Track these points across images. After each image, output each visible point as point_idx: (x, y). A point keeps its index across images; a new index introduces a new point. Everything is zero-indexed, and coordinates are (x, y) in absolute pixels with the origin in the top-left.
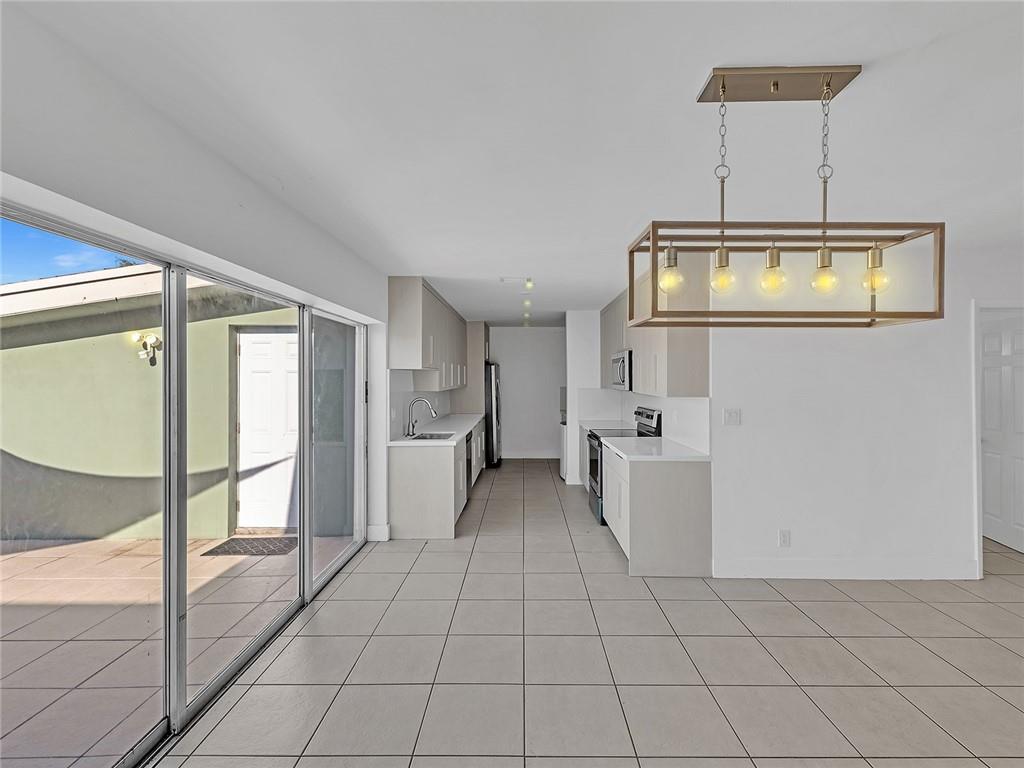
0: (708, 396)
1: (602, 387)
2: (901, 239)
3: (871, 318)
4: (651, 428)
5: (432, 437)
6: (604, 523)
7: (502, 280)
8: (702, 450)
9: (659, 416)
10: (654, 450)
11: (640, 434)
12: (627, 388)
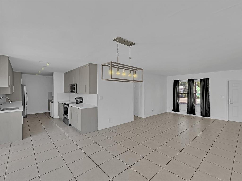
0: (97, 94)
1: (64, 92)
2: (137, 70)
3: (133, 81)
4: (80, 101)
5: (7, 109)
6: (70, 125)
7: (40, 62)
8: (95, 105)
9: (83, 99)
10: (82, 106)
11: (77, 103)
12: (75, 92)
